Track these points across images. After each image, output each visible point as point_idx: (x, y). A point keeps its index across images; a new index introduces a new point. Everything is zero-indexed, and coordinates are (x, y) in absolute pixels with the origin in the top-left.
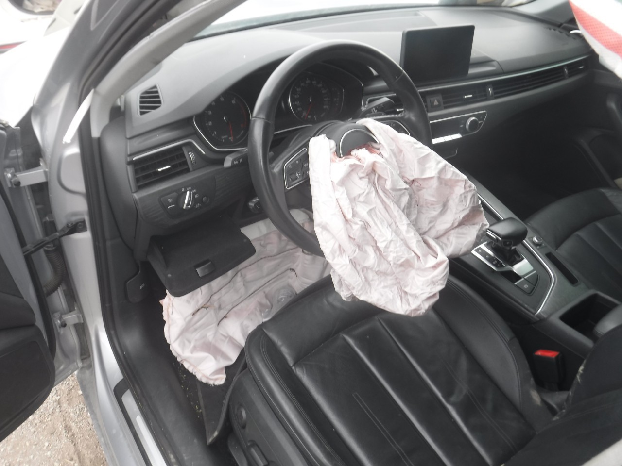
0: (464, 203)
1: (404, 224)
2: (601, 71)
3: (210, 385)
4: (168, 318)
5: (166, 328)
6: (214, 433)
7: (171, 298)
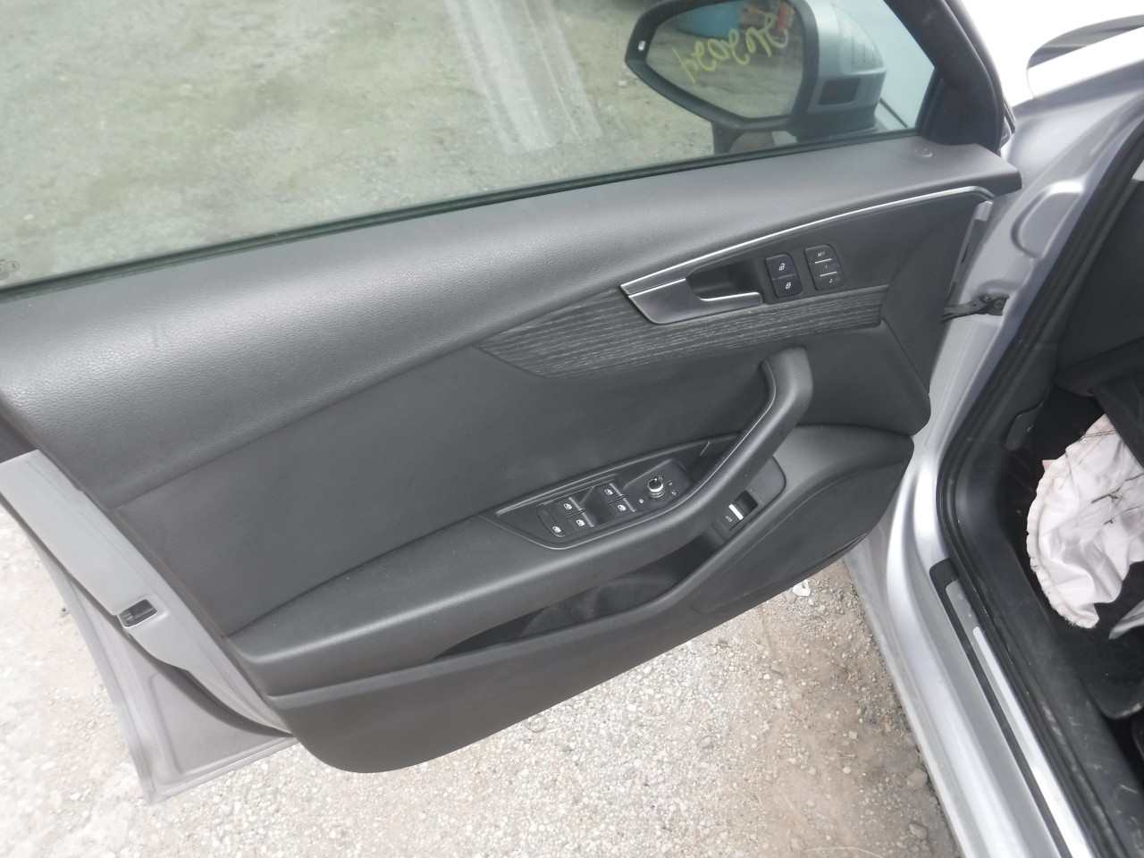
4: (1047, 493)
5: (1035, 507)
6: (1134, 704)
7: (1073, 465)
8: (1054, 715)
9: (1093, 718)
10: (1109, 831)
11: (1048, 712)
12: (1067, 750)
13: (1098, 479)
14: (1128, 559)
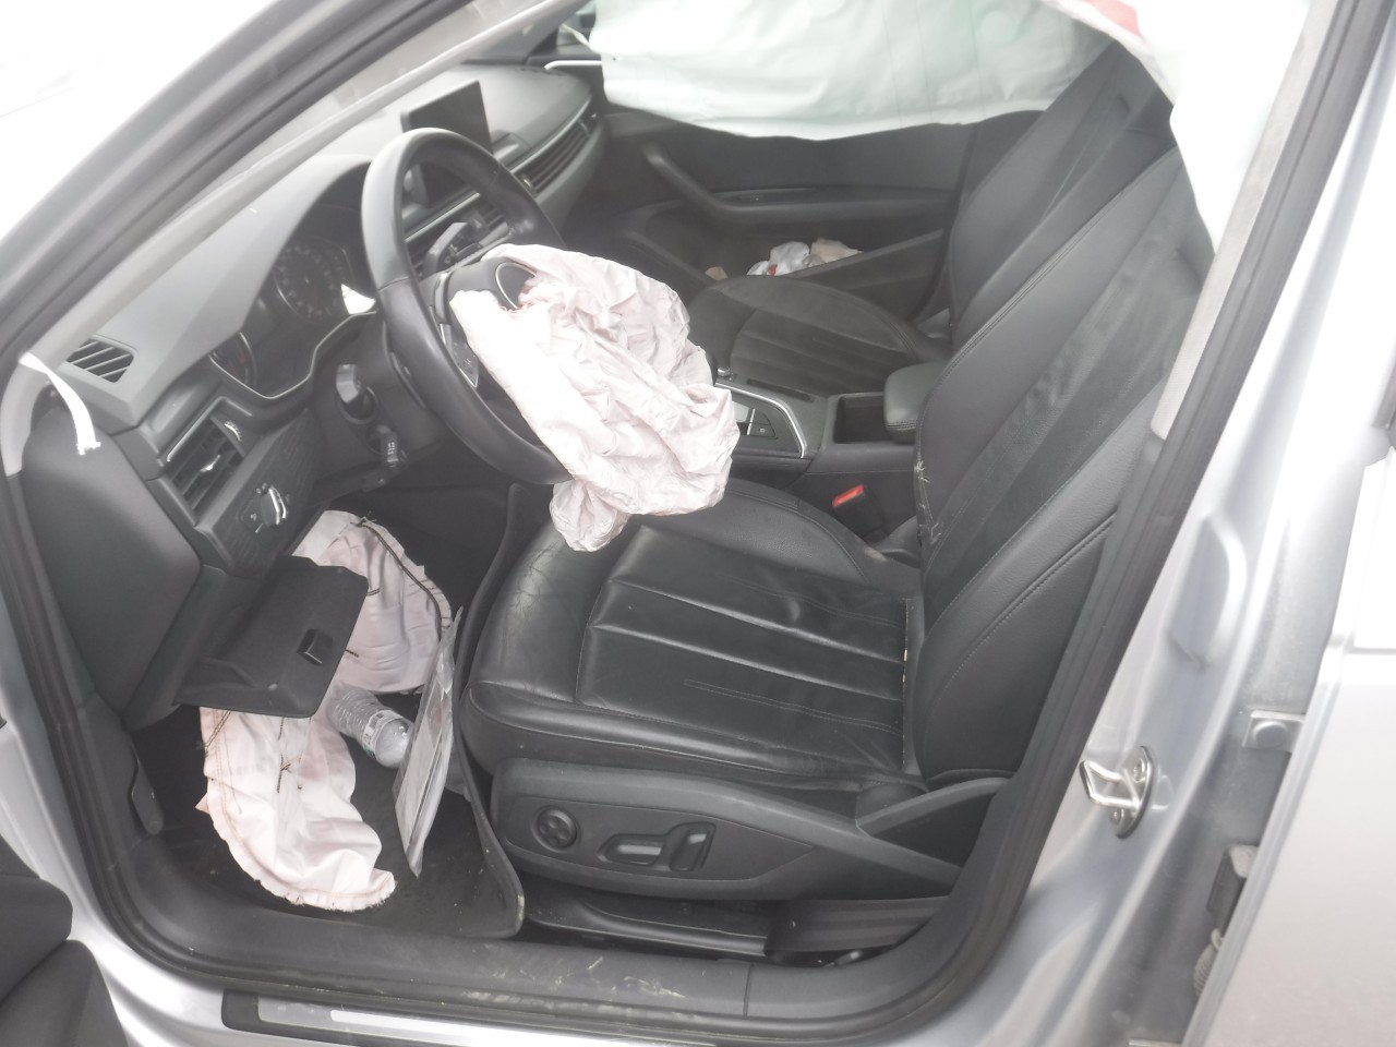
0: (677, 321)
1: (648, 372)
2: (617, 115)
3: (375, 906)
4: (233, 828)
5: (237, 853)
6: (517, 901)
7: (227, 780)
8: (483, 990)
9: (507, 950)
10: (629, 1012)
11: (476, 995)
12: (527, 1002)
13: (260, 768)
14: (344, 800)
